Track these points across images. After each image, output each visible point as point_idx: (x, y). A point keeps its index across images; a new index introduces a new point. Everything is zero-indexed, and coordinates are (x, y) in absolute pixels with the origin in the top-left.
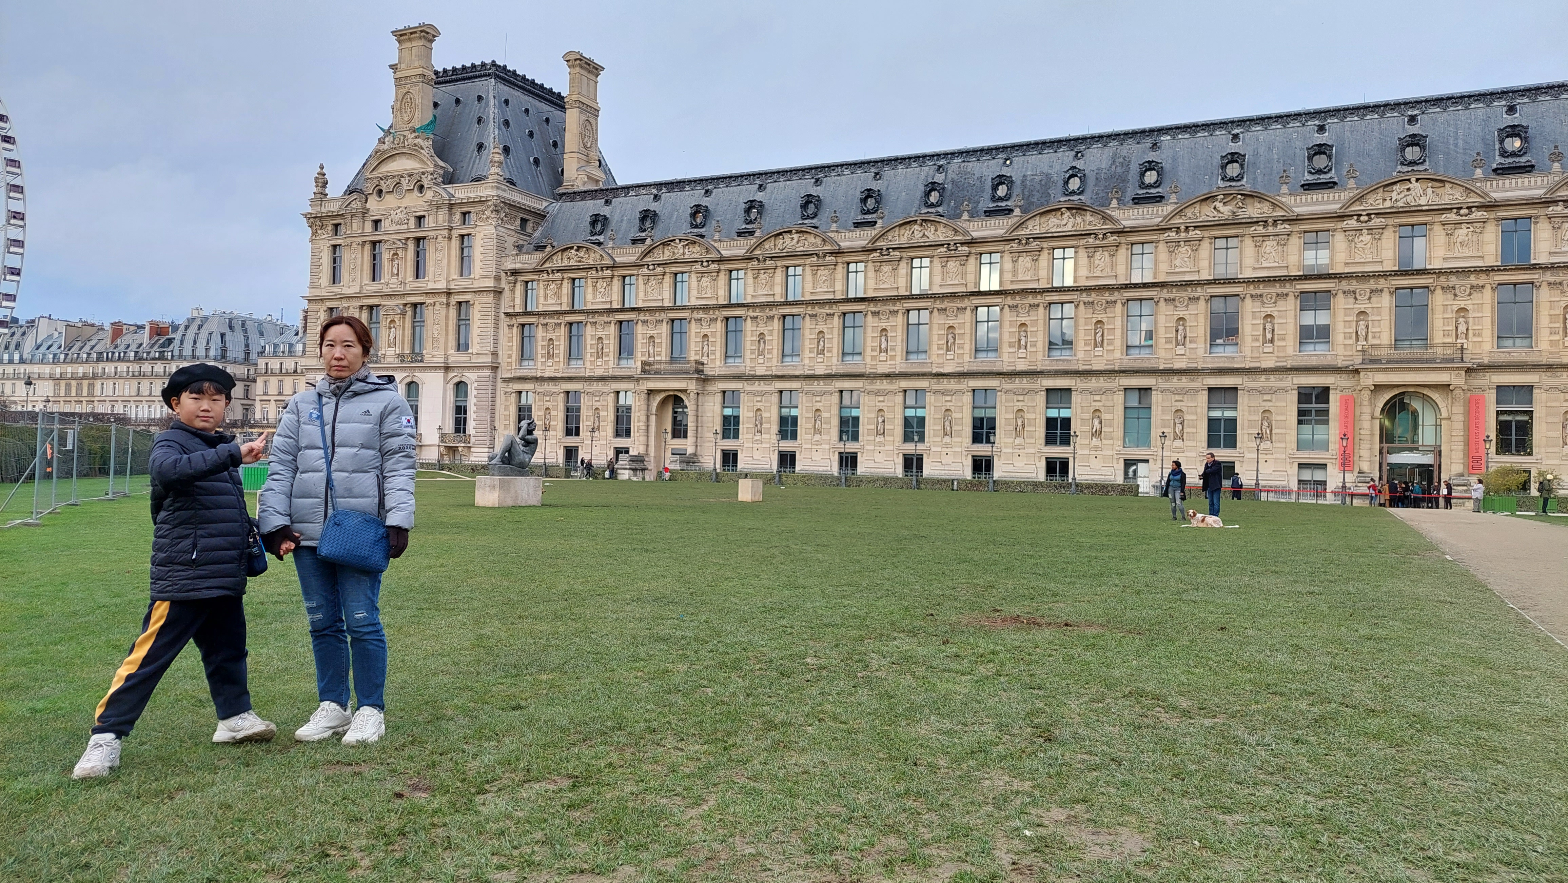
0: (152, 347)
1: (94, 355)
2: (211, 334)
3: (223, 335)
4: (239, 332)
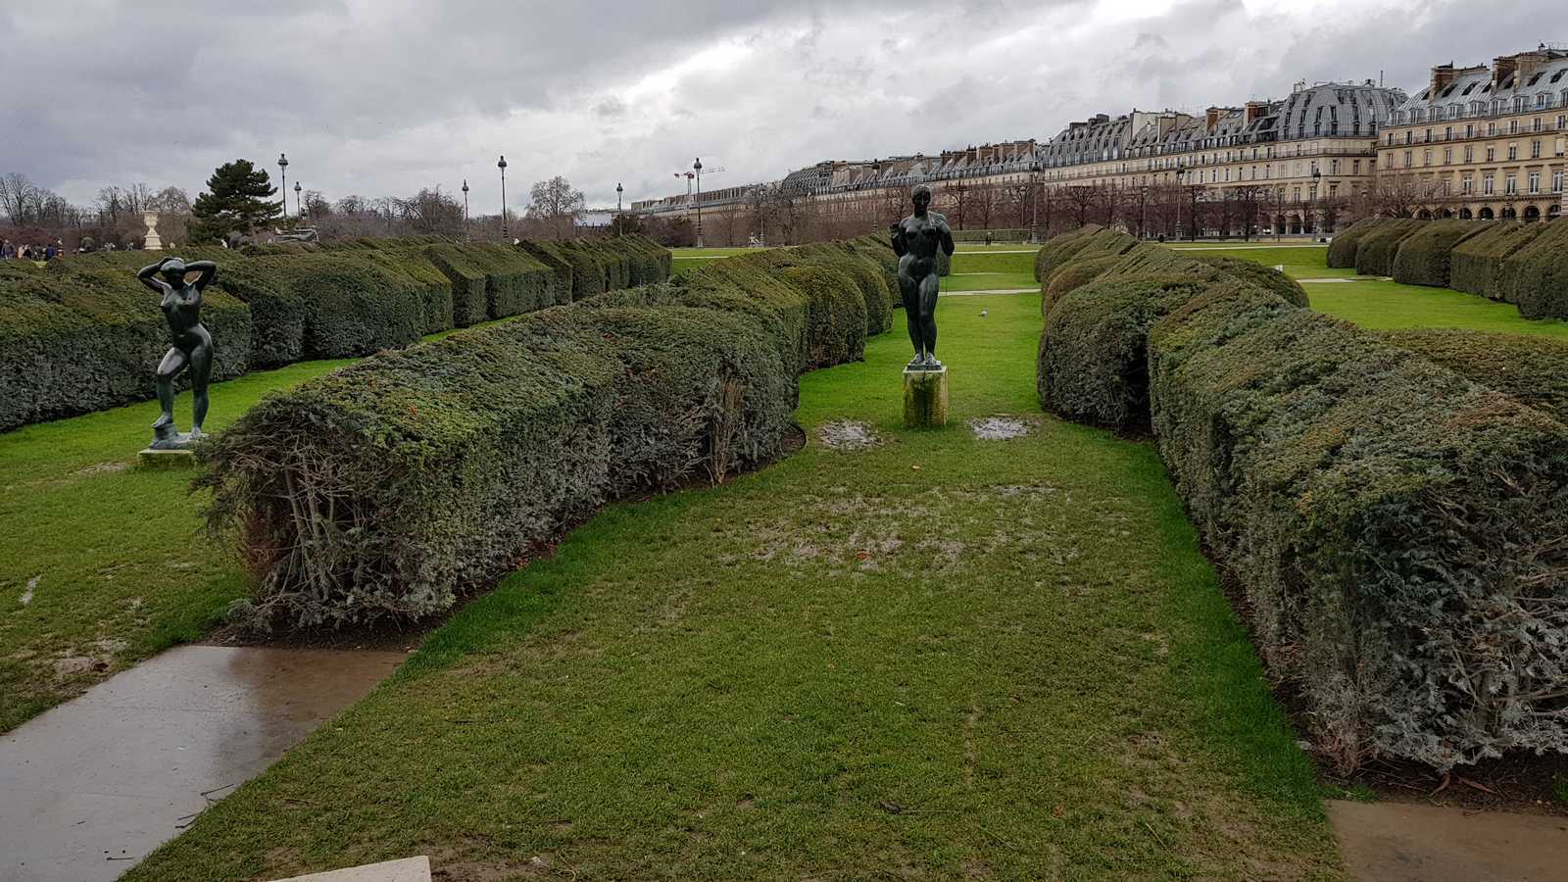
0: (1251, 130)
1: (1192, 145)
2: (1320, 109)
3: (1333, 108)
4: (1348, 104)
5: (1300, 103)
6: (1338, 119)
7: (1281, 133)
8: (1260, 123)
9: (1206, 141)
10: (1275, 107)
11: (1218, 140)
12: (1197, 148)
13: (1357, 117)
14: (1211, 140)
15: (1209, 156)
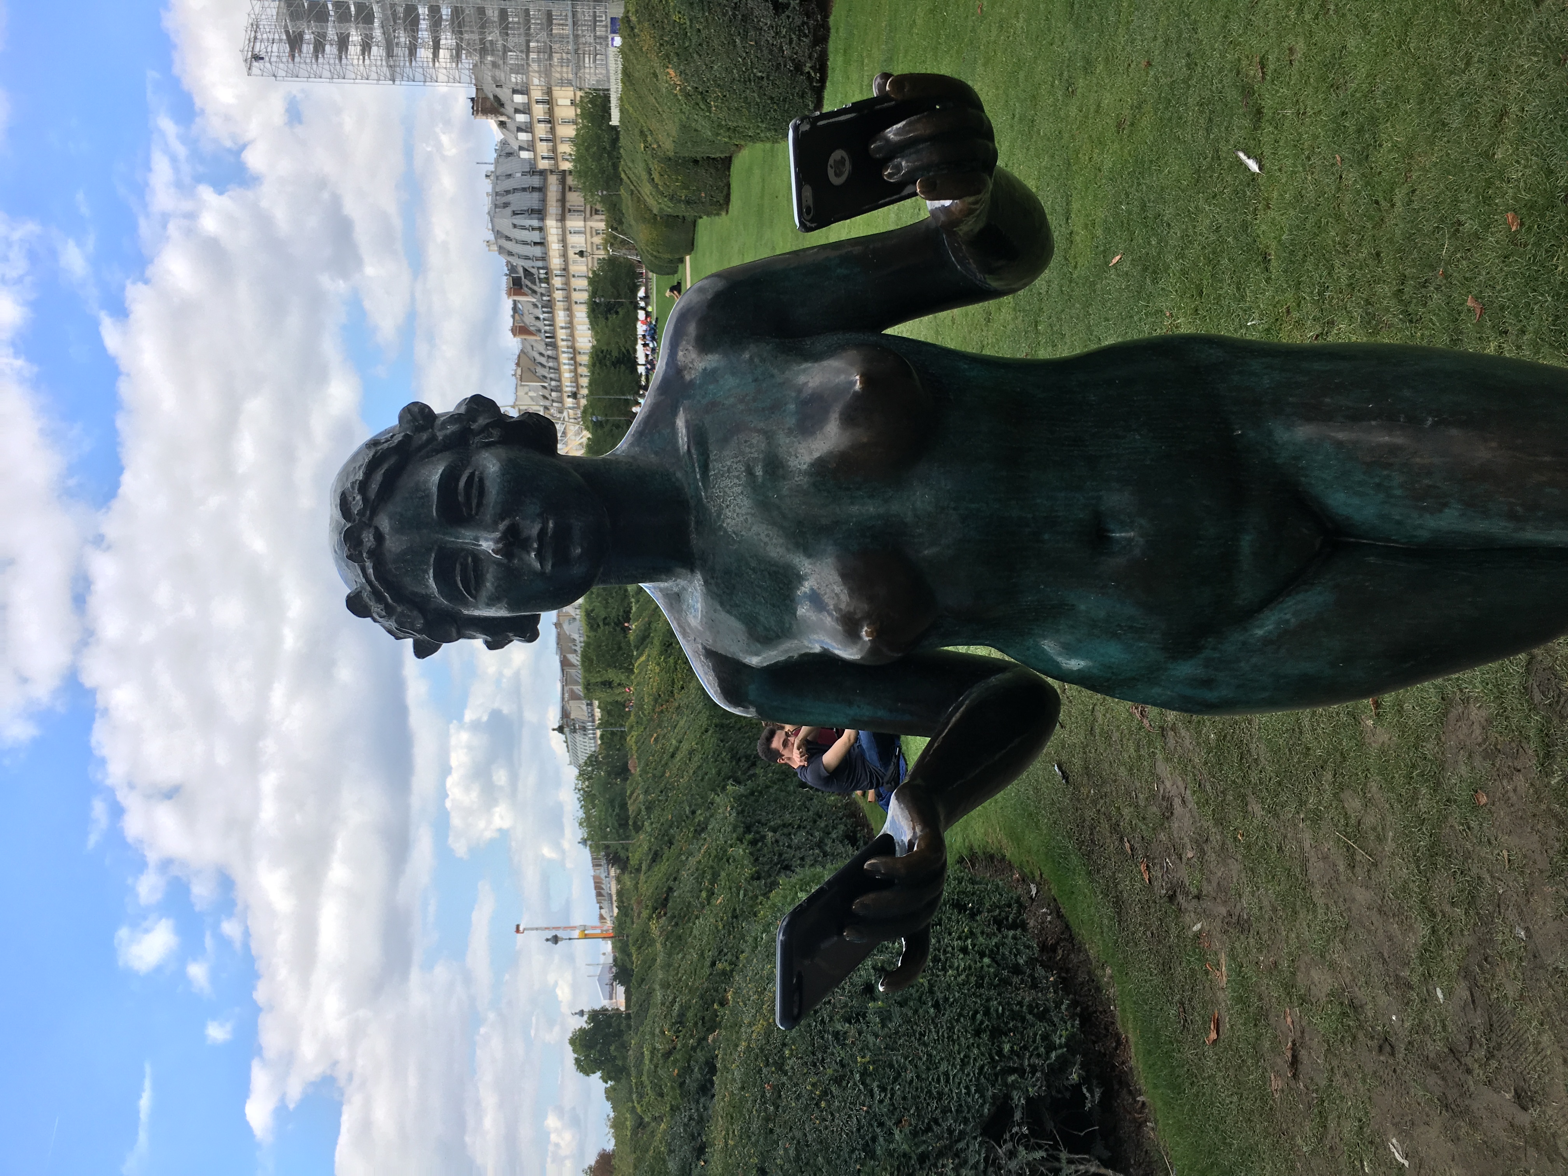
0: (534, 292)
1: (550, 351)
2: (515, 226)
3: (515, 213)
4: (510, 198)
5: (509, 245)
6: (525, 208)
7: (540, 264)
8: (529, 284)
9: (547, 337)
10: (512, 269)
11: (545, 325)
12: (554, 346)
13: (524, 190)
14: (546, 332)
15: (561, 334)
